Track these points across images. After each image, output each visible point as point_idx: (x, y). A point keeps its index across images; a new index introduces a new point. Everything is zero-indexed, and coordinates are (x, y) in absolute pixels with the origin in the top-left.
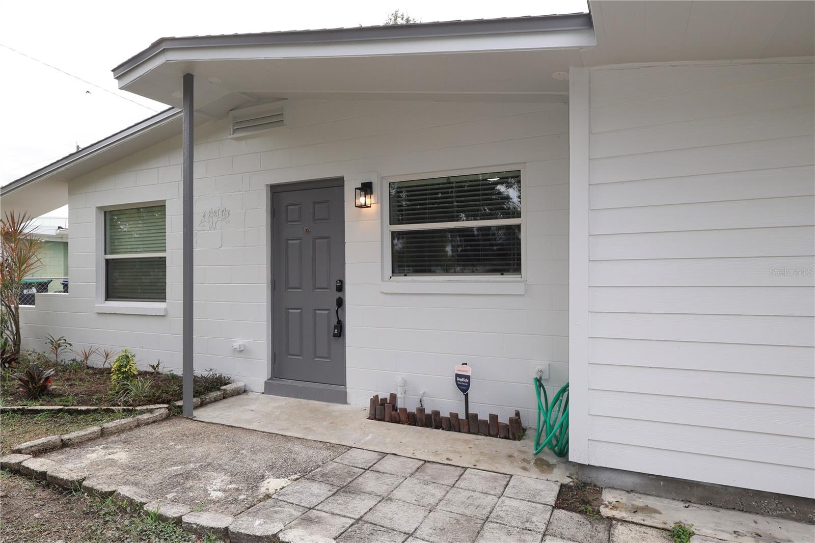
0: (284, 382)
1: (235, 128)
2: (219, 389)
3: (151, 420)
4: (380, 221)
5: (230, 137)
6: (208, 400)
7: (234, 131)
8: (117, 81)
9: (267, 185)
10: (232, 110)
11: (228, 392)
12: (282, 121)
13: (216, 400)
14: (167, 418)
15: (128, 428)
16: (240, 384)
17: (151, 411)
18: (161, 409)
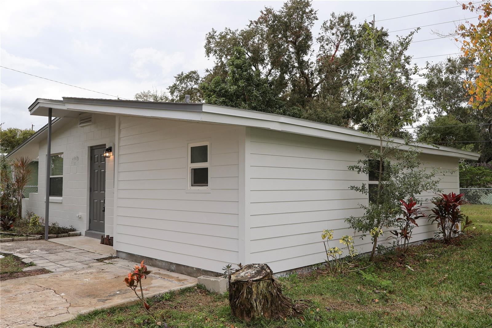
0: (93, 232)
1: (81, 122)
2: (68, 233)
3: (32, 239)
4: (113, 163)
5: (79, 126)
6: (60, 236)
7: (80, 124)
8: (30, 112)
9: (89, 147)
10: (80, 115)
11: (71, 234)
12: (91, 120)
13: (64, 237)
14: (39, 239)
15: (23, 240)
16: (78, 232)
17: (34, 236)
18: (39, 236)
